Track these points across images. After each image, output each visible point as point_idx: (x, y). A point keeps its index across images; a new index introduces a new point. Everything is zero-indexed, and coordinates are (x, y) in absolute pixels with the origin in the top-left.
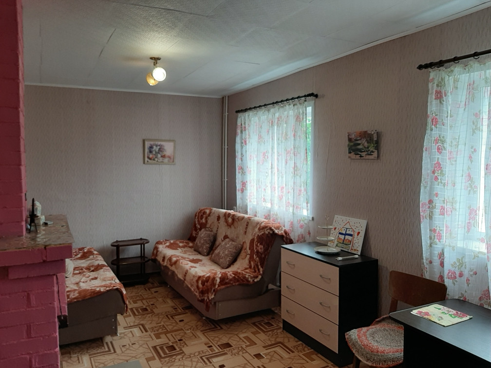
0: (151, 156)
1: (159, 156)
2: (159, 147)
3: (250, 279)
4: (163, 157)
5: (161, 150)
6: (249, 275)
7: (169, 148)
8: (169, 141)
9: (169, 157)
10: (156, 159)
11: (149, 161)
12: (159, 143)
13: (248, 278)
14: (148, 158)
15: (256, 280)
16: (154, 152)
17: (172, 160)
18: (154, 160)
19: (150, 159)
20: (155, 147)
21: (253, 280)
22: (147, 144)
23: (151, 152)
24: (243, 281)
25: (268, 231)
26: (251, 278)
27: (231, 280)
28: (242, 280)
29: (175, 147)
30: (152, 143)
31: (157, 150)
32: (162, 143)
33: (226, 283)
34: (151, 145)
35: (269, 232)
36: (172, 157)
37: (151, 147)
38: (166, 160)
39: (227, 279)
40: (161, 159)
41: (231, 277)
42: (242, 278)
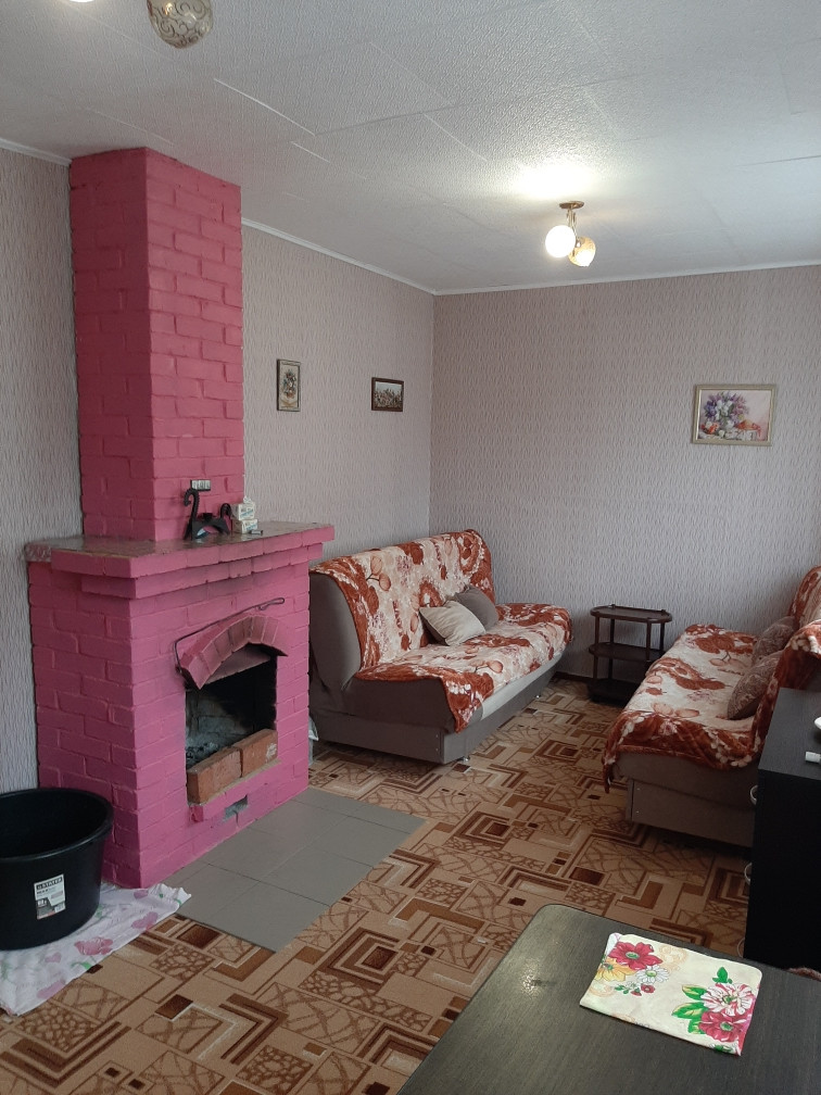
0: (709, 425)
1: (730, 424)
2: (730, 403)
3: (718, 755)
4: (741, 426)
5: (737, 408)
6: (720, 745)
7: (757, 406)
8: (762, 387)
9: (756, 428)
10: (722, 432)
11: (705, 436)
12: (732, 393)
13: (716, 750)
14: (703, 428)
15: (734, 764)
16: (718, 415)
17: (761, 435)
18: (717, 434)
19: (707, 432)
20: (720, 403)
21: (729, 762)
22: (703, 397)
23: (710, 415)
24: (697, 754)
25: (801, 643)
26: (726, 754)
27: (664, 739)
28: (694, 749)
29: (774, 403)
30: (715, 393)
31: (727, 408)
32: (739, 393)
33: (649, 743)
34: (711, 397)
35: (800, 648)
36: (763, 428)
37: (712, 403)
38: (747, 435)
39: (656, 733)
40: (734, 433)
41: (666, 733)
42: (695, 745)
